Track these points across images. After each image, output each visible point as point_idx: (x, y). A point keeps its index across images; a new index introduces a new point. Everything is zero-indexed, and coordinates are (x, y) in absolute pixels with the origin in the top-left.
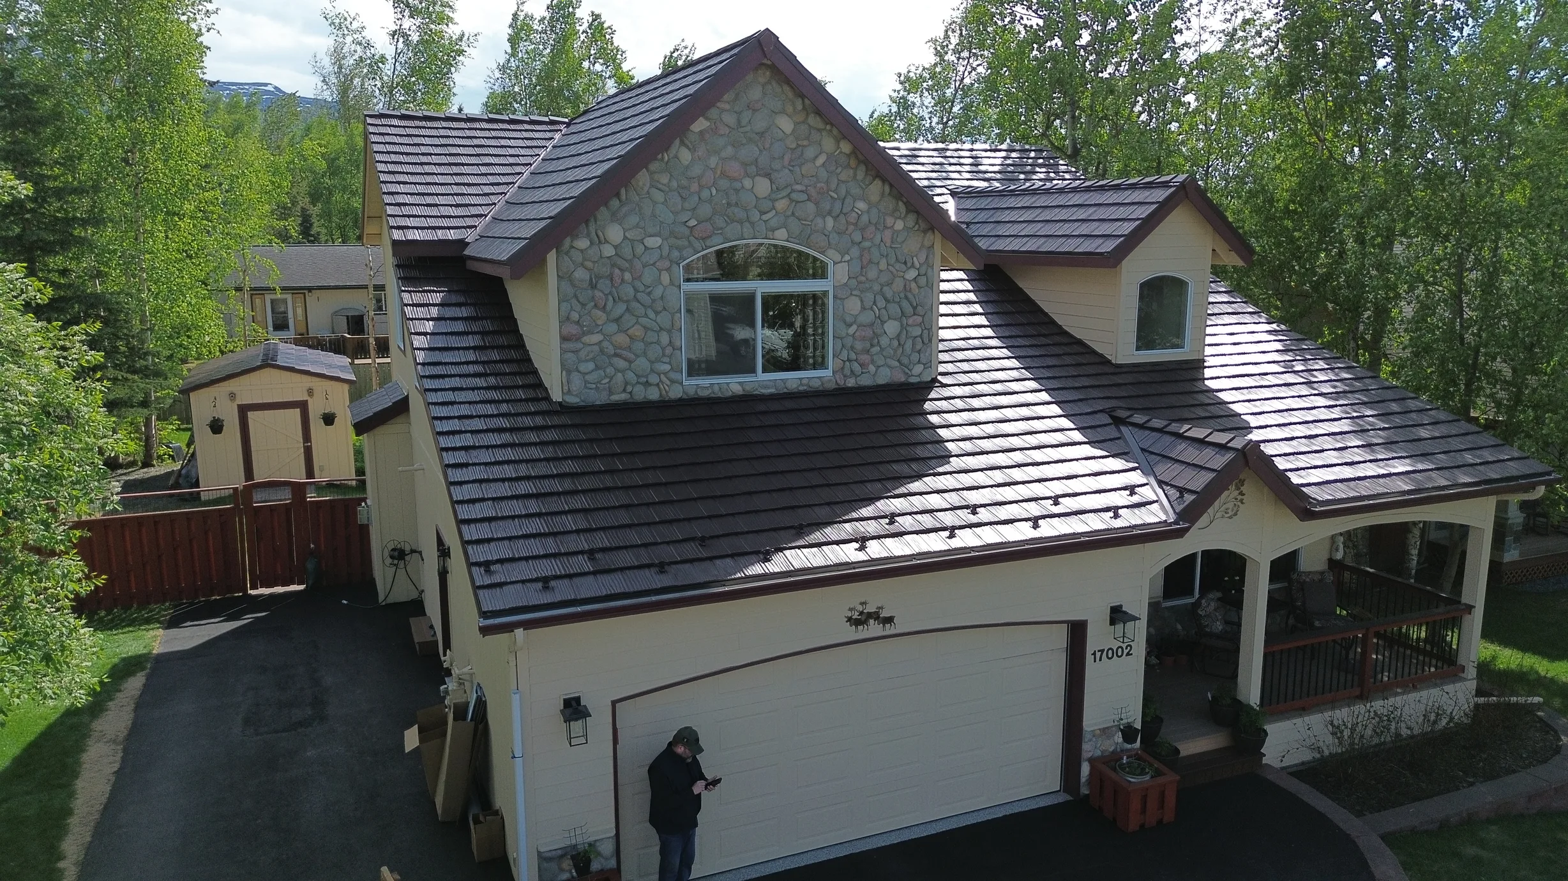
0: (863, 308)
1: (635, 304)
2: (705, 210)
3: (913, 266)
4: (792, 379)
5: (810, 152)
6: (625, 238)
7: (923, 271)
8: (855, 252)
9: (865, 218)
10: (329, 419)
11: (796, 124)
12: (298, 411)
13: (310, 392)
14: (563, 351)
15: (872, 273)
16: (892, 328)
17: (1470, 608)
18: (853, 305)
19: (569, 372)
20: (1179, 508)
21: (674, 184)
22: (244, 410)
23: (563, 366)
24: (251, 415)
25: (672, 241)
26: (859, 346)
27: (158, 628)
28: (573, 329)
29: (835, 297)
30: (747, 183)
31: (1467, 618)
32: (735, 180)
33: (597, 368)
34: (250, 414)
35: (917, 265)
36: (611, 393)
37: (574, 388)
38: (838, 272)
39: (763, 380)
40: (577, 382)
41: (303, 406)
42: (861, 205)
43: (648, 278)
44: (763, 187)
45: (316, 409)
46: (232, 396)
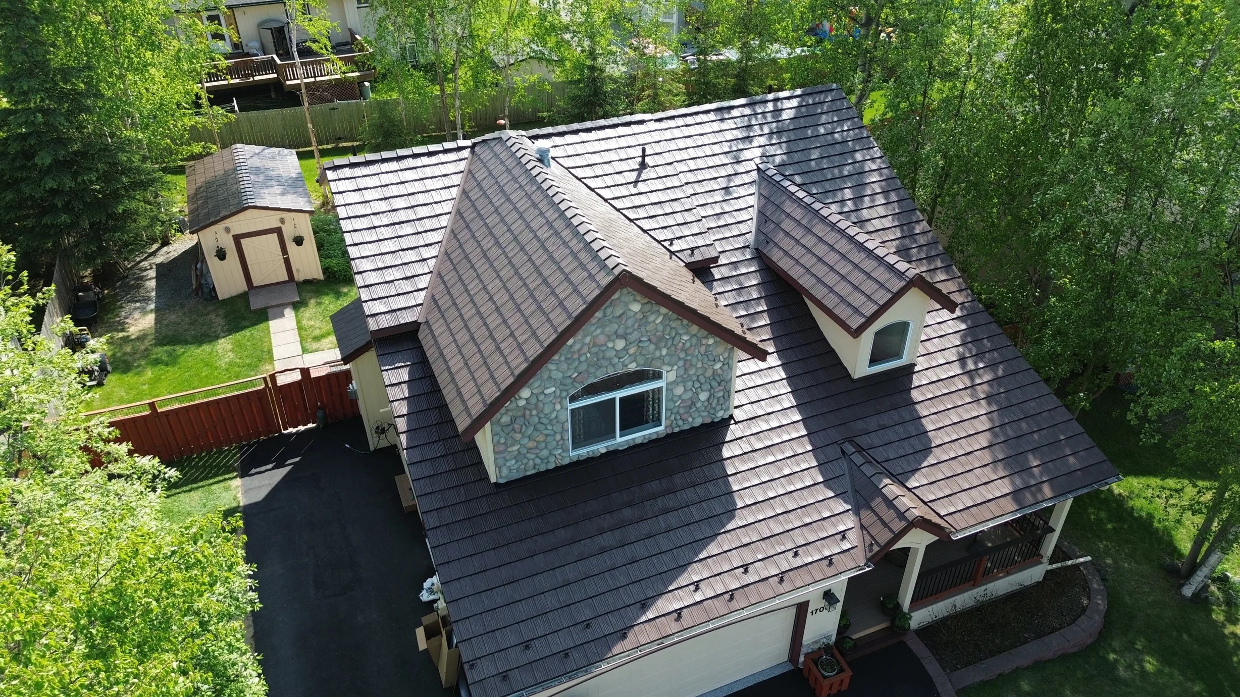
0: (685, 390)
1: (539, 426)
2: (583, 367)
3: (720, 360)
4: (639, 436)
5: (652, 318)
6: (532, 393)
7: (726, 362)
8: (681, 363)
9: (688, 345)
10: (299, 241)
11: (643, 304)
12: (275, 235)
13: (282, 221)
14: (496, 459)
15: (692, 372)
16: (704, 396)
17: (1052, 530)
18: (679, 390)
19: (500, 468)
20: (869, 555)
21: (563, 358)
22: (237, 239)
23: (496, 466)
24: (244, 242)
25: (562, 387)
26: (682, 411)
27: (235, 477)
28: (502, 448)
29: (667, 390)
30: (610, 345)
31: (1049, 535)
32: (602, 345)
33: (517, 461)
34: (242, 241)
35: (722, 359)
36: (526, 470)
37: (503, 475)
38: (669, 375)
39: (621, 440)
40: (505, 472)
41: (278, 231)
42: (686, 338)
43: (547, 411)
44: (620, 344)
45: (289, 233)
46: (227, 230)
